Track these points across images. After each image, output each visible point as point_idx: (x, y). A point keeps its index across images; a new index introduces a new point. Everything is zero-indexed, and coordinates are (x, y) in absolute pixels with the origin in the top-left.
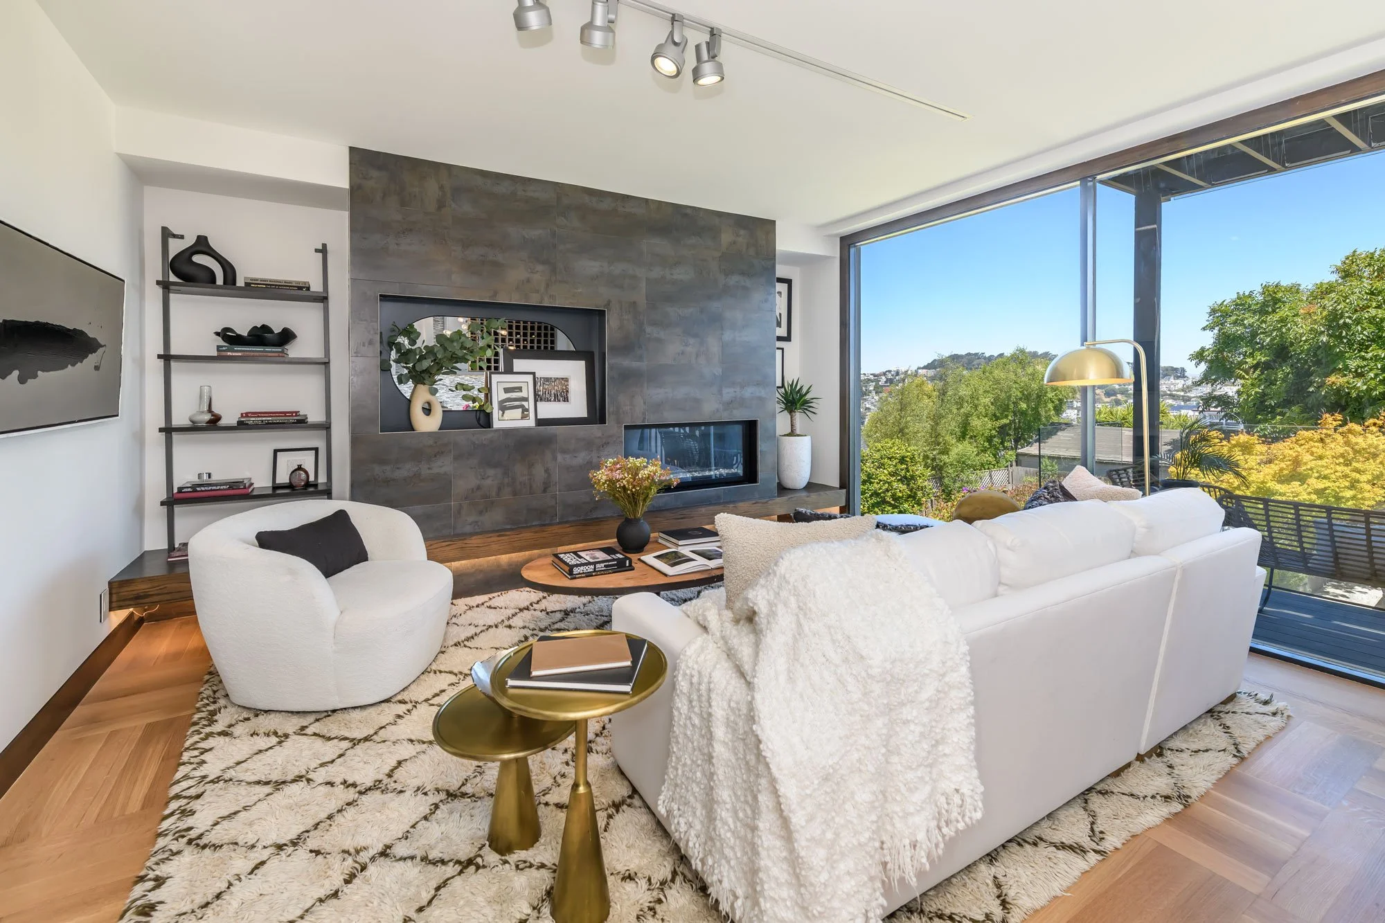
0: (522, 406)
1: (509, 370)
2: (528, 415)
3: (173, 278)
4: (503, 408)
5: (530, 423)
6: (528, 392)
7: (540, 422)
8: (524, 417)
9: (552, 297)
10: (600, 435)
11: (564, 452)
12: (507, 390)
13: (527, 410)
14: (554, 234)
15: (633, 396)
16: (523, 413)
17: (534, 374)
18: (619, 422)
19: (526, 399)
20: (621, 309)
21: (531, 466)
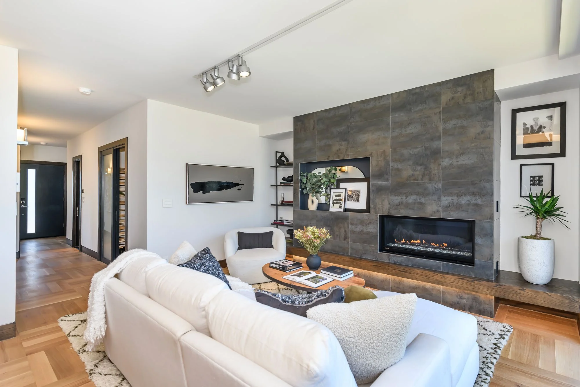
0: (340, 203)
1: (338, 187)
2: (341, 207)
3: (278, 165)
4: (334, 203)
5: (342, 210)
6: (342, 197)
7: (346, 210)
8: (340, 207)
9: (348, 155)
10: (367, 218)
11: (352, 224)
12: (336, 196)
13: (342, 205)
14: (349, 127)
15: (383, 200)
16: (340, 206)
17: (345, 189)
18: (376, 213)
19: (341, 200)
20: (377, 156)
21: (340, 228)
